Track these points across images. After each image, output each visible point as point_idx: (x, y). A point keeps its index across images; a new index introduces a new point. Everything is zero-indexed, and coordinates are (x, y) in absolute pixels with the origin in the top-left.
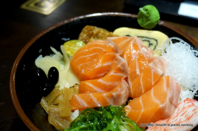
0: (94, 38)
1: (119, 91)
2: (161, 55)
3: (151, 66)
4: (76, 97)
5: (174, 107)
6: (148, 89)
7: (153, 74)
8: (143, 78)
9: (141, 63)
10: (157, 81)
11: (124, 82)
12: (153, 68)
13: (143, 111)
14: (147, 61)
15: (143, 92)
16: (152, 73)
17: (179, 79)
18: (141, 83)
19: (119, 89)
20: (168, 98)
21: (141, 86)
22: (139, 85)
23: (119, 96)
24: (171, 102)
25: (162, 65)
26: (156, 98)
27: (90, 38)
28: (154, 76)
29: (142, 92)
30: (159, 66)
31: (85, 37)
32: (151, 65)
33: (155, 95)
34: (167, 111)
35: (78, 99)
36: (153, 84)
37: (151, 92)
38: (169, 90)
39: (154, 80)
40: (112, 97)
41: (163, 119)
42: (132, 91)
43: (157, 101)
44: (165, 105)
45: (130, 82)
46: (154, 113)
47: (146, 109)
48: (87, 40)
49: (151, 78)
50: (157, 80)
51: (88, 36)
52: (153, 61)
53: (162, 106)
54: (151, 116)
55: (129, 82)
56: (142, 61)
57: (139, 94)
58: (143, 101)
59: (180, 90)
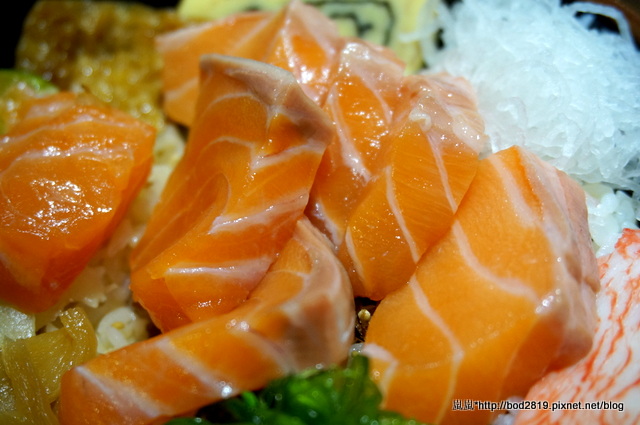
0: (93, 53)
1: (306, 285)
2: (424, 66)
3: (423, 121)
4: (84, 382)
5: (589, 289)
6: (435, 237)
7: (445, 158)
8: (400, 188)
9: (361, 118)
10: (467, 185)
11: (314, 234)
12: (432, 127)
13: (458, 356)
14: (385, 106)
15: (416, 258)
16: (437, 153)
17: (568, 150)
18: (393, 217)
19: (305, 277)
20: (559, 260)
21: (400, 233)
22: (389, 228)
23: (319, 316)
24: (576, 274)
25: (462, 106)
26: (501, 274)
27: (72, 56)
28: (448, 168)
29: (411, 259)
30: (454, 112)
31: (48, 57)
32: (418, 114)
33: (485, 258)
34: (573, 323)
35: (101, 386)
36: (454, 205)
37: (455, 246)
38: (547, 218)
39: (454, 185)
40: (283, 328)
41: (558, 365)
42: (360, 268)
43: (515, 289)
44: (563, 295)
45: (333, 225)
46: (514, 355)
47: (473, 346)
48: (63, 73)
49: (436, 180)
50: (470, 182)
51: (58, 49)
52: (414, 95)
53: (545, 303)
54: (506, 372)
55: (327, 226)
56: (359, 108)
57: (400, 274)
58: (435, 305)
59: (584, 200)
